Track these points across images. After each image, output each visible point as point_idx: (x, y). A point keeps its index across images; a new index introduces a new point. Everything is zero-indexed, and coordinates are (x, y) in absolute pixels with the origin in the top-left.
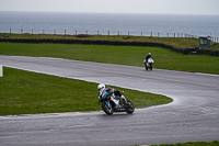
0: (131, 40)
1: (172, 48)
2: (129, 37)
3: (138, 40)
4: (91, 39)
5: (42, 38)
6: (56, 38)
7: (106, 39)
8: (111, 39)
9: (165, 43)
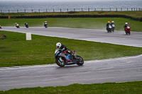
0: (103, 14)
1: (131, 18)
2: (102, 12)
3: (108, 14)
4: (77, 14)
5: (46, 15)
6: (55, 14)
7: (87, 14)
8: (91, 14)
9: (126, 15)
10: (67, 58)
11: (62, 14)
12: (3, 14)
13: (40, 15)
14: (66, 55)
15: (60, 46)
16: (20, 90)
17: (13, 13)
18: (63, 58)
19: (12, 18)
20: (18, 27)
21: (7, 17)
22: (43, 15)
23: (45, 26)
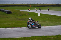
10: (33, 24)
11: (53, 5)
12: (28, 5)
13: (44, 5)
14: (32, 23)
15: (30, 19)
16: (35, 37)
17: (32, 4)
18: (31, 25)
19: (32, 6)
20: (36, 10)
21: (30, 6)
22: (45, 5)
23: (48, 10)
